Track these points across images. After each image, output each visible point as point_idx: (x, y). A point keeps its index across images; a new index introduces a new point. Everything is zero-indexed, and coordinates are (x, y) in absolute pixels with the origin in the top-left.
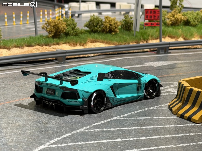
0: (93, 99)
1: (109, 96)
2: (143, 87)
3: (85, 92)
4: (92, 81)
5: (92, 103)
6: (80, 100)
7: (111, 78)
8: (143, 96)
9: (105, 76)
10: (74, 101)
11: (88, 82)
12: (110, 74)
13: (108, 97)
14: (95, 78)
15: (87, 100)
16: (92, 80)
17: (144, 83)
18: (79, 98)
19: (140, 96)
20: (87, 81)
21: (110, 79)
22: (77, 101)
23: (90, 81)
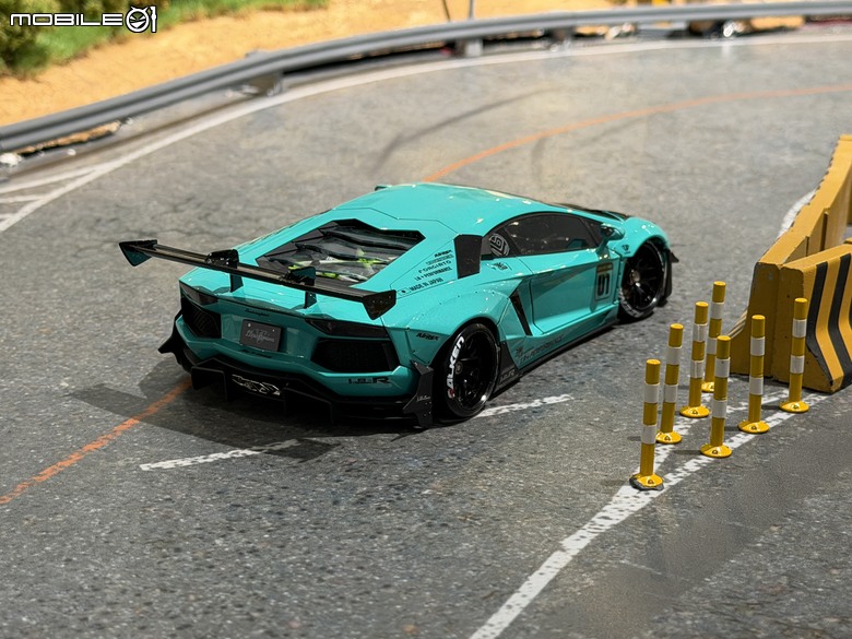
0: (453, 362)
1: (508, 337)
2: (616, 274)
3: (420, 335)
4: (440, 280)
5: (449, 380)
6: (400, 371)
7: (502, 252)
8: (616, 312)
9: (485, 250)
10: (375, 379)
11: (426, 284)
12: (497, 236)
13: (505, 341)
14: (447, 265)
15: (430, 369)
16: (436, 272)
17: (621, 259)
18: (397, 363)
19: (608, 312)
20: (420, 282)
21: (500, 257)
22: (386, 378)
23: (432, 282)
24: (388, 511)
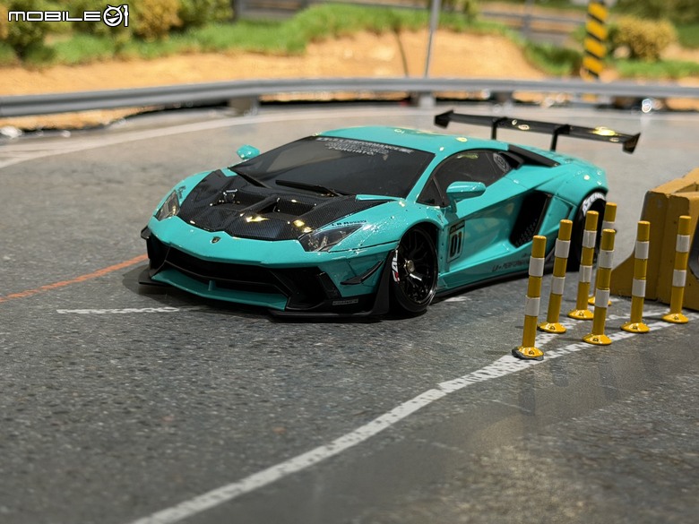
24: (278, 353)
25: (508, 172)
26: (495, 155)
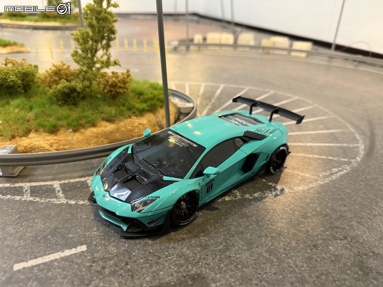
25: (241, 146)
26: (237, 139)
